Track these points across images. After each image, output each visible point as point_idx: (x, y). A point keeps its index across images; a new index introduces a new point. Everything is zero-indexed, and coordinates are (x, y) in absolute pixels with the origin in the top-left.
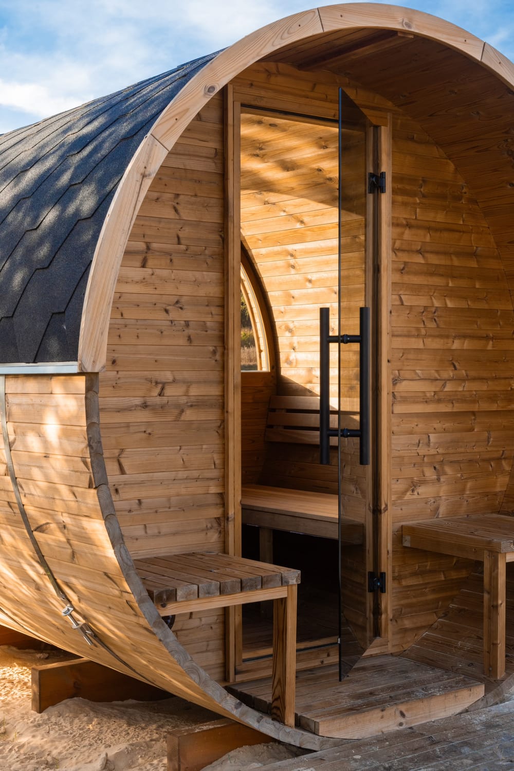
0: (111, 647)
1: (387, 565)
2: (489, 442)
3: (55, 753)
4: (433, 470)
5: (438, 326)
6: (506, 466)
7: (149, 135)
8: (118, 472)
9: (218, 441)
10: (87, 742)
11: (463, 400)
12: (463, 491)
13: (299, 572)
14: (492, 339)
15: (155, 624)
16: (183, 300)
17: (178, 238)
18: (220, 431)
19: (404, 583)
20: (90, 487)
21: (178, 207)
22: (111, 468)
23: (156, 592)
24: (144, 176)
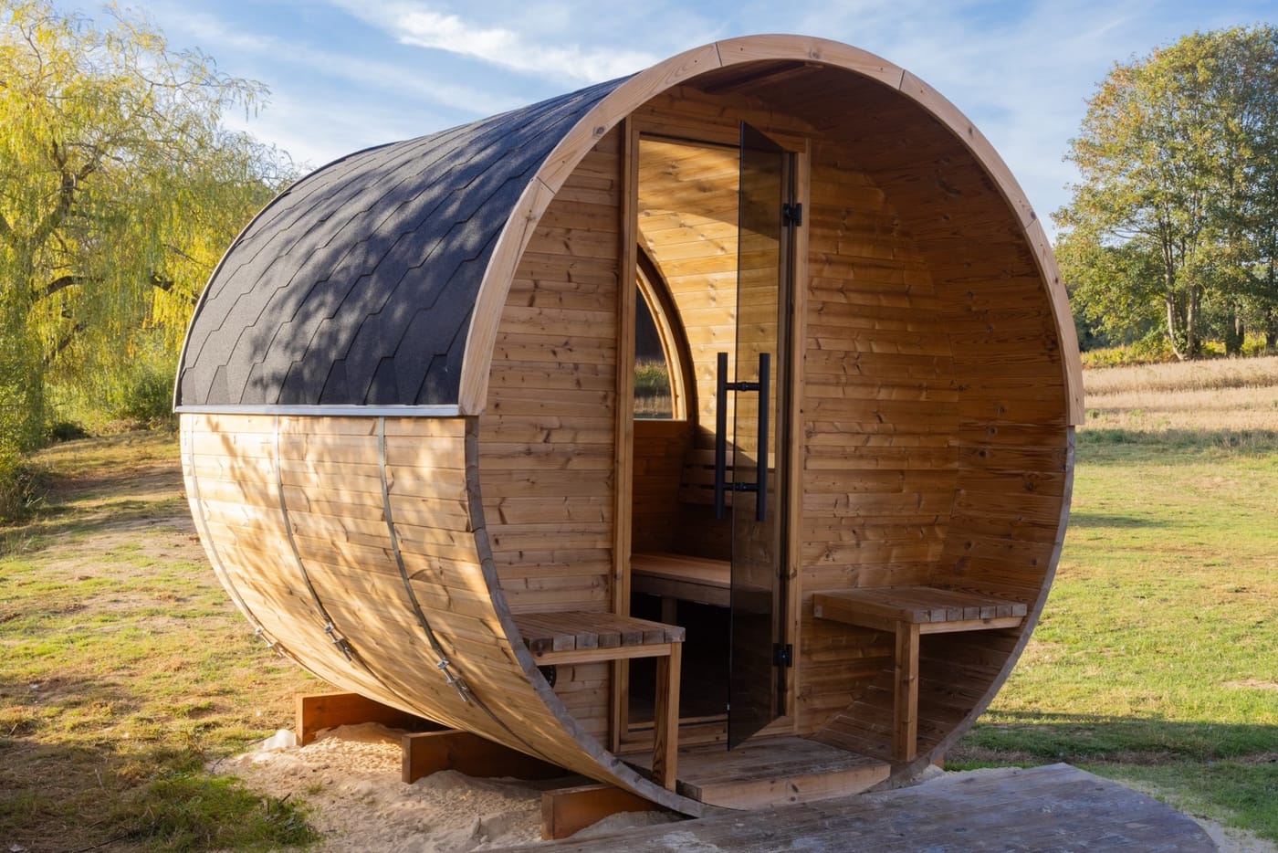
0: (487, 704)
1: (795, 637)
2: (919, 504)
3: (426, 821)
4: (852, 534)
5: (861, 374)
6: (940, 533)
7: (535, 178)
8: (499, 522)
9: (607, 493)
10: (460, 811)
11: (889, 457)
12: (887, 559)
13: (684, 629)
14: (927, 389)
15: (530, 673)
16: (573, 341)
17: (569, 275)
18: (610, 483)
19: (815, 658)
20: (467, 530)
21: (570, 243)
22: (491, 517)
23: (531, 640)
24: (529, 219)
